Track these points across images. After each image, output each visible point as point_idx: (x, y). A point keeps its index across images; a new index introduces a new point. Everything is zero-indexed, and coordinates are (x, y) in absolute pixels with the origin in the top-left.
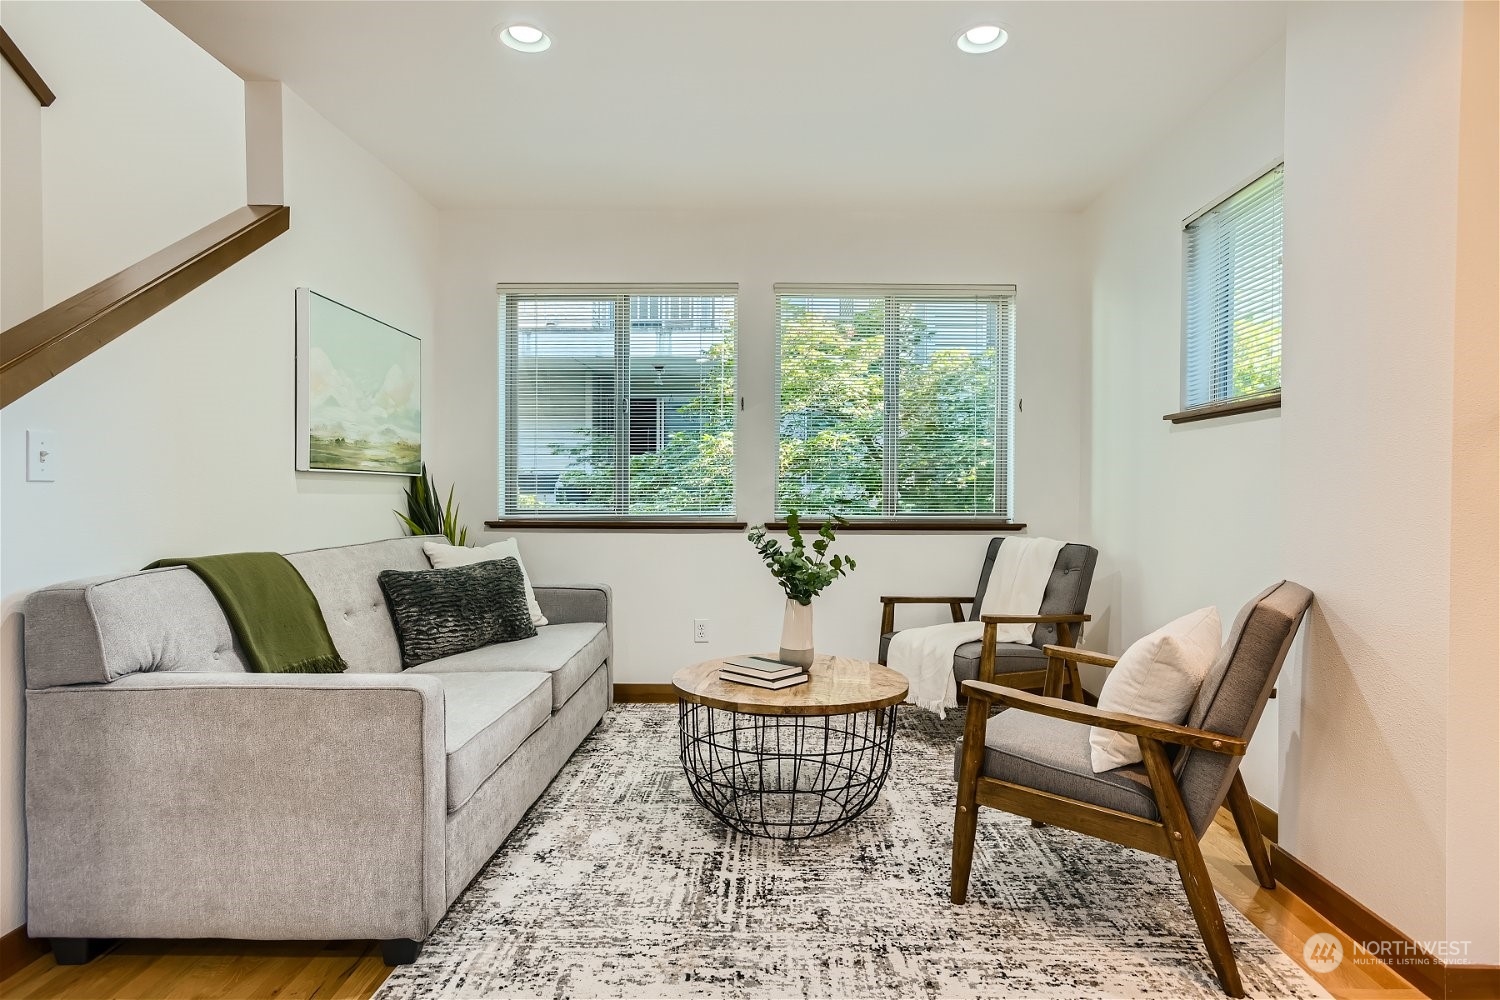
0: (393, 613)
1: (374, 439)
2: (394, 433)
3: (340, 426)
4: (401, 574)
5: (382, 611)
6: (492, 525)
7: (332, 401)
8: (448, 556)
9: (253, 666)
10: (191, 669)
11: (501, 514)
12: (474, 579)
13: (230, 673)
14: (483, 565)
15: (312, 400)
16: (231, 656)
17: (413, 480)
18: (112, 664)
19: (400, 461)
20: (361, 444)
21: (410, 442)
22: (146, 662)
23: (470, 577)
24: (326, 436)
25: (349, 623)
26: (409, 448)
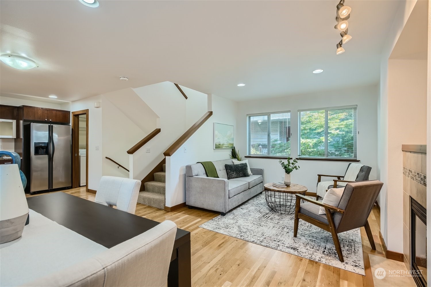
0: (226, 171)
1: (225, 144)
2: (229, 142)
3: (220, 142)
4: (228, 165)
5: (225, 170)
6: (246, 157)
7: (219, 138)
8: (236, 162)
9: (207, 176)
10: (201, 176)
11: (248, 155)
12: (239, 166)
13: (205, 177)
14: (241, 164)
15: (216, 139)
16: (205, 175)
17: (232, 149)
18: (193, 175)
19: (230, 146)
20: (223, 144)
21: (232, 143)
22: (196, 174)
23: (238, 166)
24: (218, 144)
25: (220, 172)
26: (231, 144)
